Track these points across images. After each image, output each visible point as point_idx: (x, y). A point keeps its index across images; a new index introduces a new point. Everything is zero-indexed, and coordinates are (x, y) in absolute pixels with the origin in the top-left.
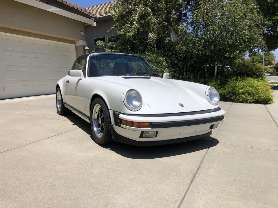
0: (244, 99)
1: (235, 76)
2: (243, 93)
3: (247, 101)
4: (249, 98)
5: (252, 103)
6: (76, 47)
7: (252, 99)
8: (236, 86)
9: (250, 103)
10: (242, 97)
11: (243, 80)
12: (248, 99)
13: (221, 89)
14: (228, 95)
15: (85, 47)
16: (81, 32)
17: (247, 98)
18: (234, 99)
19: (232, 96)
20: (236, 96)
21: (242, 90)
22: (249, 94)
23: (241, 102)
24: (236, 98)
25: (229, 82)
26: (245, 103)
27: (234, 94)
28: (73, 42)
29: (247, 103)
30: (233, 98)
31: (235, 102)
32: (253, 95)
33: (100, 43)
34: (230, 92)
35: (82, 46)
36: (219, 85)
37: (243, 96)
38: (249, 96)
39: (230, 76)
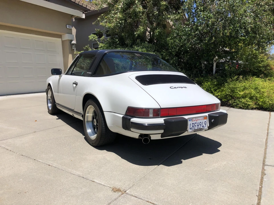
0: (244, 104)
1: (236, 75)
2: (244, 97)
3: (248, 107)
4: (251, 103)
5: (255, 109)
6: (63, 42)
7: (254, 104)
8: (235, 88)
9: (252, 109)
10: (241, 101)
11: (246, 79)
12: (249, 105)
13: (217, 91)
14: (225, 98)
15: (72, 41)
16: (67, 25)
17: (248, 103)
18: (232, 104)
19: (230, 100)
20: (235, 100)
21: (242, 93)
22: (251, 98)
23: (240, 108)
24: (234, 103)
25: (227, 82)
26: (246, 109)
27: (232, 97)
28: (60, 36)
29: (248, 109)
30: (232, 102)
31: (233, 107)
32: (256, 99)
33: (94, 37)
34: (227, 95)
35: (68, 40)
36: (216, 85)
37: (243, 100)
38: (251, 100)
39: (230, 75)
